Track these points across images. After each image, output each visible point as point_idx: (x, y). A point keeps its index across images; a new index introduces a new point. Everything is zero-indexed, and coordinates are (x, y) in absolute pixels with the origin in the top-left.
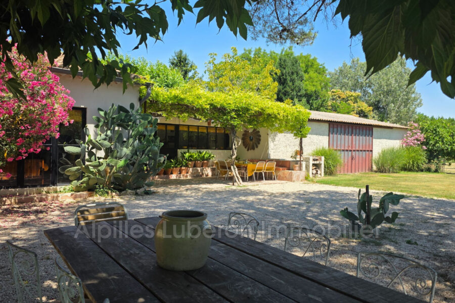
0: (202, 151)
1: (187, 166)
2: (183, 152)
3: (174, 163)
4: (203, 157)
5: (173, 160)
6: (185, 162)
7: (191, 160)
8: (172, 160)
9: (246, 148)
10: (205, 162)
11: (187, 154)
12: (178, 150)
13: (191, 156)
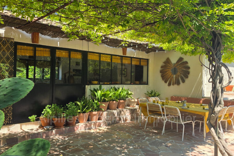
0: (117, 86)
1: (99, 109)
2: (92, 89)
3: (81, 107)
4: (119, 95)
5: (80, 102)
6: (96, 103)
7: (104, 101)
8: (78, 103)
9: (166, 82)
10: (122, 101)
11: (99, 92)
12: (86, 86)
13: (104, 95)
